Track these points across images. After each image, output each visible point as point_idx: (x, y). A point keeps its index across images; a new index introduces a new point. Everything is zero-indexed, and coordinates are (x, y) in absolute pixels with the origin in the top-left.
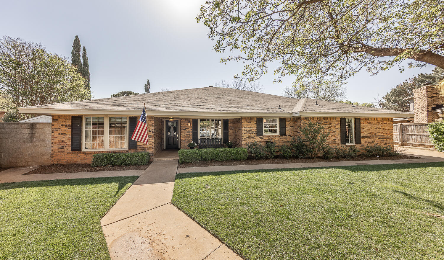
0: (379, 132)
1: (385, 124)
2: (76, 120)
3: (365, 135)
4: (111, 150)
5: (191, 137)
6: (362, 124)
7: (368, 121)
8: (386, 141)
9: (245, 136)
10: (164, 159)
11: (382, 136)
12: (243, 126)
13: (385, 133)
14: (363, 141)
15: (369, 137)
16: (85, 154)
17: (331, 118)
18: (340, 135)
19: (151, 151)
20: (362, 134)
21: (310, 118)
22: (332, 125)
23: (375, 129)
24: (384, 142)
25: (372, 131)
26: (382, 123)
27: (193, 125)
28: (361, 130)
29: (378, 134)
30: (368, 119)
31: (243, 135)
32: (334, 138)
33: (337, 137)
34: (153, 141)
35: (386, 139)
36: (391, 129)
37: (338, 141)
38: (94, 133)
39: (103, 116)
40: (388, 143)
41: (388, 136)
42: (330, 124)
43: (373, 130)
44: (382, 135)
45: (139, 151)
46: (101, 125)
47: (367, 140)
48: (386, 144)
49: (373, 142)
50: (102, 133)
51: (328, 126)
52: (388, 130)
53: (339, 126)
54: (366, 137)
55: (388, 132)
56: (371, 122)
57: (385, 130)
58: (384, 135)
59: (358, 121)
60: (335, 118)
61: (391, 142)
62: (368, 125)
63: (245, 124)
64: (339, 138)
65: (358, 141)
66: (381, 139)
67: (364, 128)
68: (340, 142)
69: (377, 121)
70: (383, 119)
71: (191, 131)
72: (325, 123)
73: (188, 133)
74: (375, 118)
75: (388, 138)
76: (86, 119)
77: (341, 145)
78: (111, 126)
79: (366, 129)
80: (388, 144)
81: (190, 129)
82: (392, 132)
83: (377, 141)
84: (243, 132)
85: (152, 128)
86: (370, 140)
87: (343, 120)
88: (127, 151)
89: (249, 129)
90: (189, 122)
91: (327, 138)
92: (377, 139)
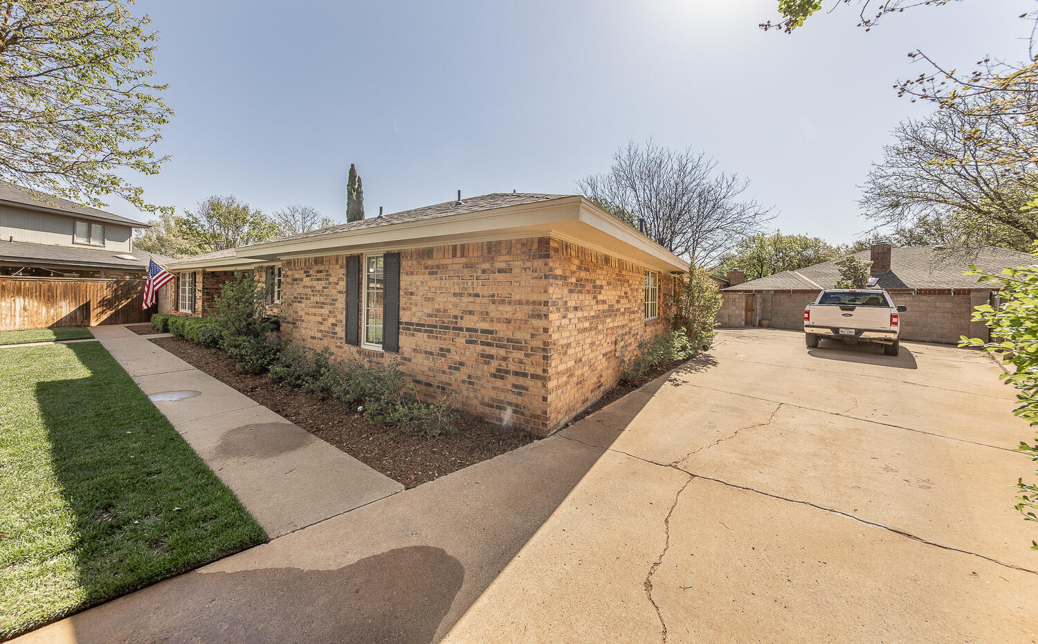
0: (471, 313)
1: (500, 271)
3: (415, 320)
6: (407, 274)
7: (430, 262)
8: (505, 359)
11: (484, 331)
13: (499, 321)
14: (406, 342)
15: (429, 329)
17: (328, 259)
20: (405, 317)
23: (455, 295)
24: (495, 364)
25: (441, 307)
26: (486, 266)
28: (403, 301)
29: (467, 322)
30: (428, 253)
33: (339, 317)
35: (502, 352)
36: (535, 297)
40: (516, 374)
41: (519, 335)
43: (445, 302)
44: (485, 326)
47: (421, 339)
48: (500, 374)
49: (444, 352)
52: (520, 302)
54: (419, 327)
55: (519, 316)
56: (438, 267)
57: (503, 302)
58: (497, 327)
59: (394, 263)
60: (337, 259)
61: (530, 370)
62: (427, 277)
65: (391, 341)
66: (479, 348)
67: (414, 289)
68: (345, 336)
69: (463, 260)
72: (319, 275)
75: (516, 344)
77: (347, 347)
79: (419, 295)
80: (511, 379)
82: (539, 316)
86: (433, 345)
87: (354, 264)
91: (320, 319)
92: (461, 341)
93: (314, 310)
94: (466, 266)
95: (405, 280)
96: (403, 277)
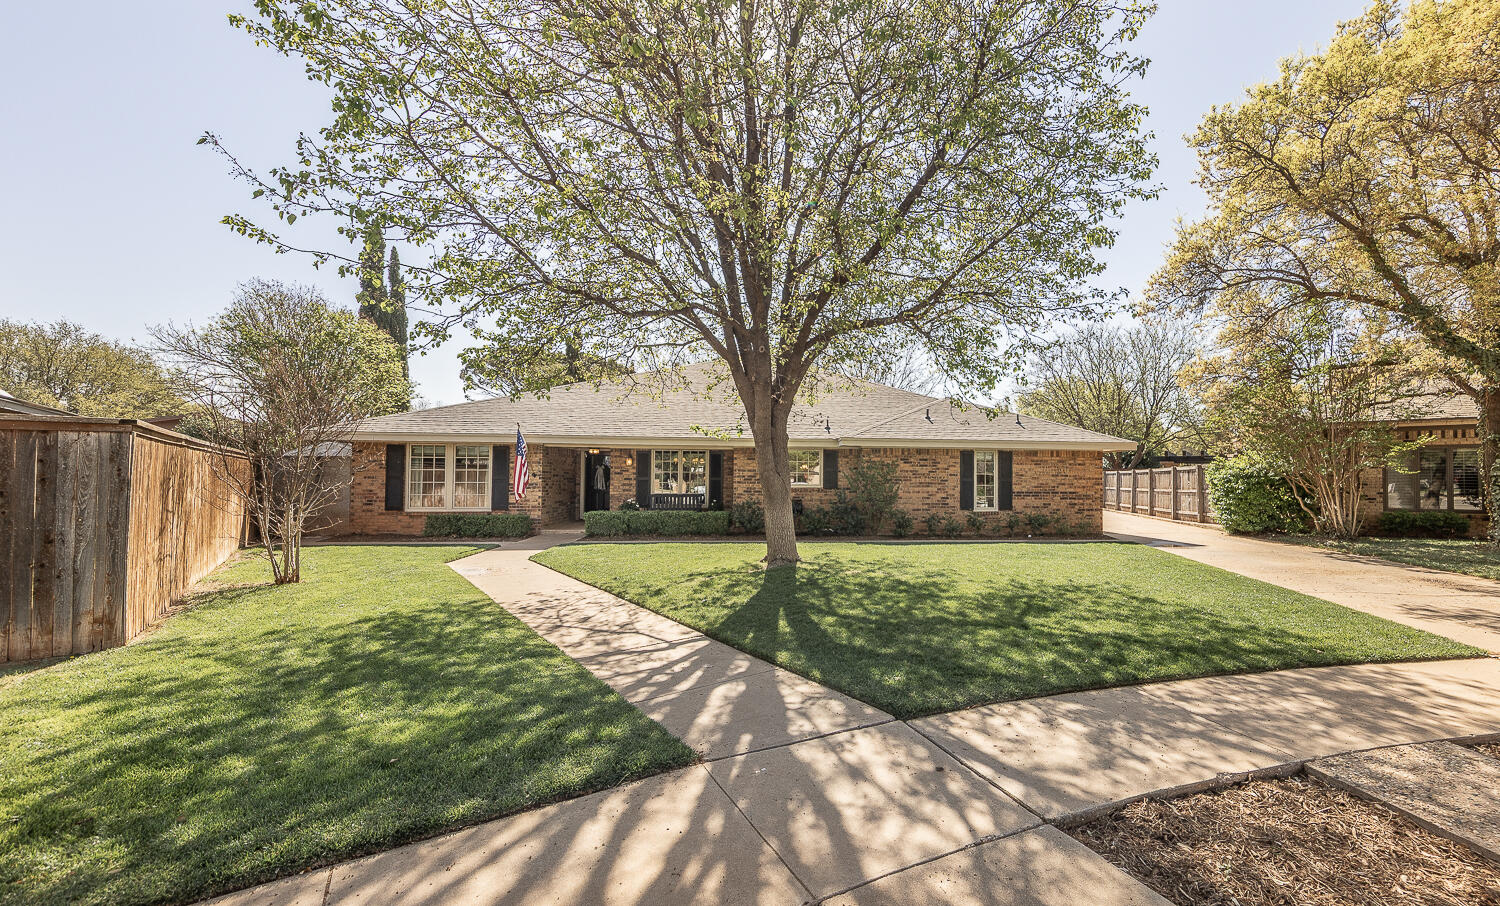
0: (1063, 484)
1: (1079, 464)
2: (395, 452)
3: (1024, 490)
4: (458, 509)
5: (634, 491)
6: (1017, 464)
7: (1035, 458)
8: (1082, 504)
9: (740, 489)
10: (562, 531)
11: (1070, 493)
12: (735, 467)
13: (1079, 487)
14: (1017, 503)
15: (1036, 495)
16: (411, 516)
17: (936, 451)
18: (958, 489)
19: (536, 514)
20: (1016, 488)
21: (885, 450)
22: (939, 466)
23: (1053, 475)
24: (1077, 507)
25: (1044, 482)
26: (1072, 462)
27: (638, 464)
28: (1016, 479)
29: (1061, 489)
30: (1035, 453)
31: (735, 485)
32: (944, 495)
33: (951, 492)
34: (540, 494)
35: (1081, 501)
36: (1096, 476)
37: (955, 502)
38: (427, 476)
39: (443, 446)
40: (1089, 510)
41: (1089, 493)
42: (935, 463)
43: (1048, 480)
44: (1071, 490)
45: (512, 513)
46: (441, 462)
47: (1030, 500)
48: (1080, 511)
49: (1046, 506)
50: (441, 477)
51: (929, 468)
52: (1089, 478)
53: (957, 469)
54: (1028, 494)
56: (1041, 461)
57: (1080, 478)
58: (1078, 490)
59: (1006, 457)
60: (947, 451)
62: (1033, 466)
63: (739, 462)
64: (958, 495)
65: (1006, 502)
66: (1069, 501)
67: (1023, 473)
68: (958, 505)
69: (1058, 458)
70: (1074, 454)
71: (633, 476)
72: (922, 463)
73: (627, 482)
74: (1052, 452)
75: (1088, 497)
76: (413, 450)
77: (960, 512)
78: (459, 463)
79: (1025, 477)
80: (1086, 513)
81: (632, 473)
83: (1057, 503)
84: (737, 479)
85: (537, 469)
86: (1039, 503)
87: (967, 457)
88: (489, 513)
89: (750, 474)
90: (630, 457)
91: (926, 495)
92: (1057, 498)
93: (917, 489)
94: (1060, 461)
95: (1015, 468)
96: (1014, 466)
